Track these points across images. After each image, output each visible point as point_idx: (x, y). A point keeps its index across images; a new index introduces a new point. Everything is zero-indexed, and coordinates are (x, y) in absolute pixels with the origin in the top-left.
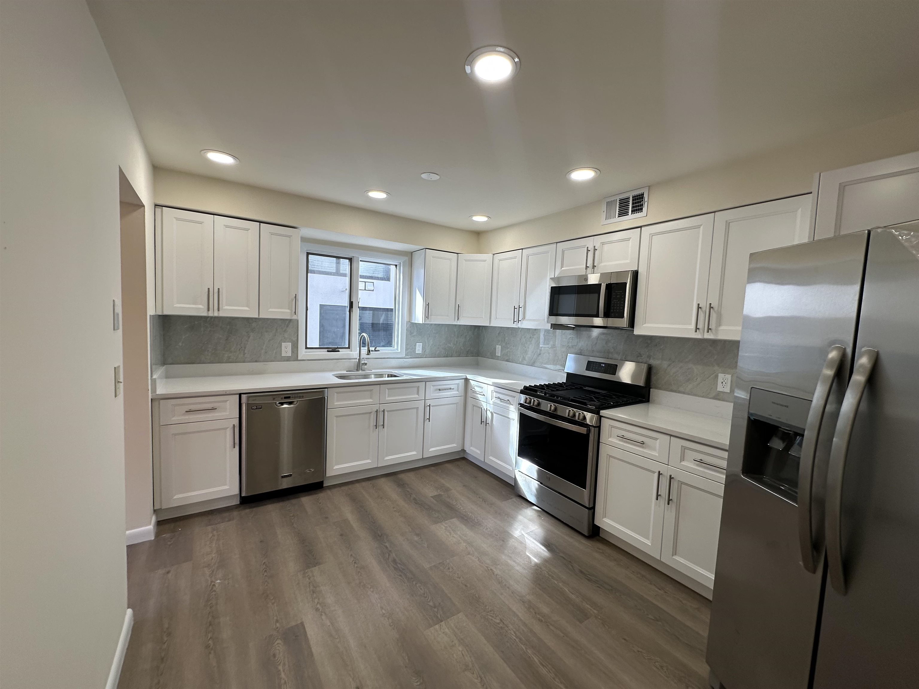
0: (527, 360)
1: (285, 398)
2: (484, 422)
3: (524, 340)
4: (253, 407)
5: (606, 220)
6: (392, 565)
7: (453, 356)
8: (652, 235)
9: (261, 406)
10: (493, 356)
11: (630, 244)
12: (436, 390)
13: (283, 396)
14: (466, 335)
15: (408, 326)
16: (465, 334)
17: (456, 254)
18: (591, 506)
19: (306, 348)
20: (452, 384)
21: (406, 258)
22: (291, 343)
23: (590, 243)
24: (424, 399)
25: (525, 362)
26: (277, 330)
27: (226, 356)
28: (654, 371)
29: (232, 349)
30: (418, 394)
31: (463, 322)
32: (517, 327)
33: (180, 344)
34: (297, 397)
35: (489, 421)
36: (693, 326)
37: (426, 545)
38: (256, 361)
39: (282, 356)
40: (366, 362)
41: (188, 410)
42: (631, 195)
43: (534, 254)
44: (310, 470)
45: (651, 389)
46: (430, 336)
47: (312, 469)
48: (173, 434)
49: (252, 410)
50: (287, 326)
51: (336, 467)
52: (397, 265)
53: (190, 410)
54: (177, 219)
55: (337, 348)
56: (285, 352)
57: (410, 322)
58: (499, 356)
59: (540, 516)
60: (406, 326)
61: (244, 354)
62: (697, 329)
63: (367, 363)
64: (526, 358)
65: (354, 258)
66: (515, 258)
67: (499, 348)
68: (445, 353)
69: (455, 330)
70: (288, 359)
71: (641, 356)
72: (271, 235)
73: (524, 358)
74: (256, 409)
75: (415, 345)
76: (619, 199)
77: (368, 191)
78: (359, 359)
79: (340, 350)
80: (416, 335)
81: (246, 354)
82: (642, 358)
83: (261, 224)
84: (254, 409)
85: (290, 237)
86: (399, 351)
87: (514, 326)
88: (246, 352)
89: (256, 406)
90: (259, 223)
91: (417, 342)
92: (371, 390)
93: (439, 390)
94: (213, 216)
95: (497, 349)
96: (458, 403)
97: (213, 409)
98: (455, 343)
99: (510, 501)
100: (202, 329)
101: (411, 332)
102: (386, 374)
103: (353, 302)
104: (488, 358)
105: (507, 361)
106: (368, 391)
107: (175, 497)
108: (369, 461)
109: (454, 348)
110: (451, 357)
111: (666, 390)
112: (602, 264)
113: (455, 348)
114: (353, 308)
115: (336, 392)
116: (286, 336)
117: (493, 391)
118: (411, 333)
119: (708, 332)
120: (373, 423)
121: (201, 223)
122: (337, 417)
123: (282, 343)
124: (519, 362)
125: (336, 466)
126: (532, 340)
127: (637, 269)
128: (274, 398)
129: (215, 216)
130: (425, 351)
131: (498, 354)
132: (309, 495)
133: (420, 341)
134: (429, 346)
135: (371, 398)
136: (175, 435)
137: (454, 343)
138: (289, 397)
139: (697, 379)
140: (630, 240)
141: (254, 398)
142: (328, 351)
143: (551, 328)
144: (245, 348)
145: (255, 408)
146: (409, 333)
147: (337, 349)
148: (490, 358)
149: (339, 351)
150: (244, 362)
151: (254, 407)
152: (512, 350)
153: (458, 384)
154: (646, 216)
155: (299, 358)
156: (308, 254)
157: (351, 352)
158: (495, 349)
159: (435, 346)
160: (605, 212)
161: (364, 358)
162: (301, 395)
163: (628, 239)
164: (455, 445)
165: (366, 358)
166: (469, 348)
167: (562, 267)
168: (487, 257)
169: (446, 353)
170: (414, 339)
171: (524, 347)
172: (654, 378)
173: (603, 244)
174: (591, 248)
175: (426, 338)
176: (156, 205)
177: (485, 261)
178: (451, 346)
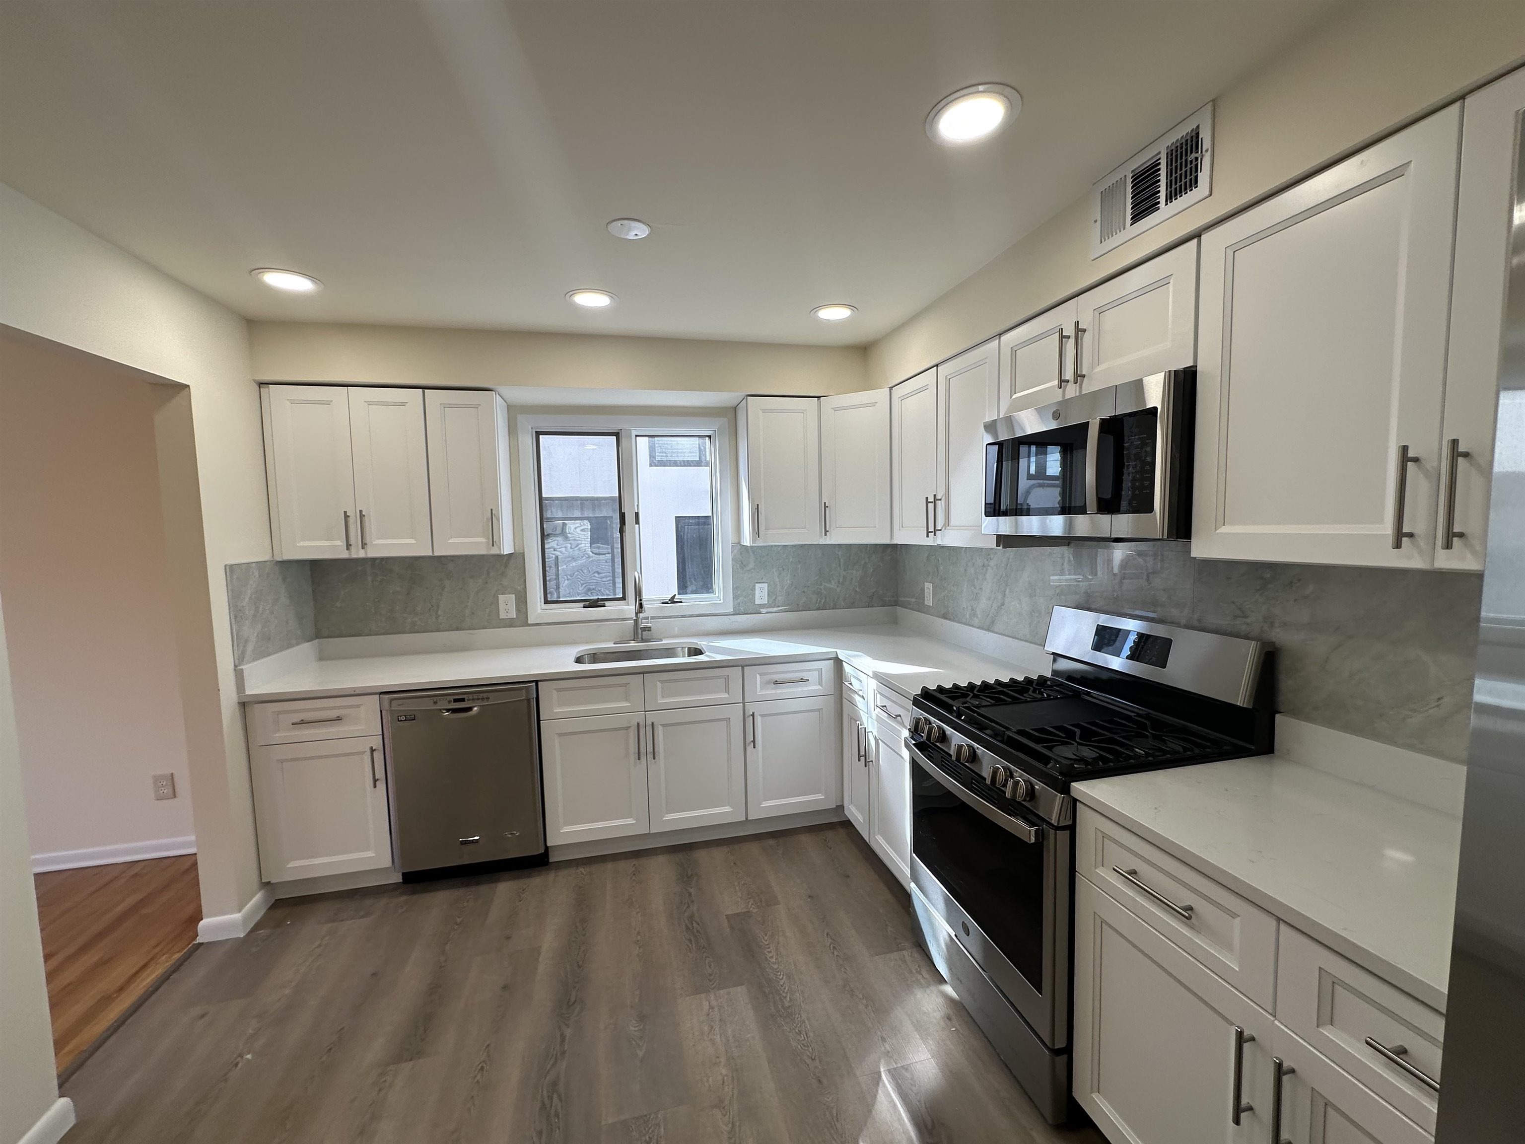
0: (979, 616)
1: (456, 701)
2: (863, 756)
3: (973, 572)
4: (399, 717)
5: (1101, 242)
6: (542, 1096)
7: (838, 607)
8: (1235, 249)
9: (414, 715)
10: (921, 607)
11: (1171, 289)
12: (768, 682)
13: (452, 698)
14: (865, 563)
15: (735, 552)
16: (863, 563)
17: (817, 399)
18: (1060, 1044)
19: (546, 602)
20: (810, 671)
21: (724, 421)
22: (514, 595)
23: (1064, 318)
24: (742, 701)
25: (976, 621)
26: (488, 573)
27: (409, 620)
28: (1285, 663)
29: (419, 609)
30: (727, 690)
31: (836, 538)
32: (936, 545)
33: (338, 604)
34: (478, 699)
35: (873, 757)
36: (1388, 528)
37: (640, 1054)
38: (457, 629)
39: (501, 619)
40: (649, 625)
41: (295, 721)
42: (1161, 150)
43: (959, 373)
44: (512, 834)
45: (1277, 716)
46: (783, 570)
47: (515, 832)
48: (278, 760)
49: (399, 722)
50: (506, 566)
51: (566, 829)
52: (710, 436)
53: (302, 720)
54: (293, 402)
55: (598, 600)
56: (505, 612)
57: (739, 543)
58: (929, 606)
59: (949, 1018)
60: (732, 552)
61: (437, 617)
62: (1400, 536)
63: (650, 627)
64: (978, 612)
65: (621, 432)
66: (924, 389)
67: (929, 587)
68: (820, 601)
69: (840, 553)
70: (510, 623)
71: (1246, 617)
72: (445, 407)
73: (974, 614)
74: (405, 720)
75: (753, 589)
76: (1132, 171)
77: (571, 293)
78: (636, 621)
79: (607, 603)
80: (755, 569)
81: (441, 618)
82: (1248, 620)
83: (426, 391)
84: (401, 721)
85: (477, 408)
86: (722, 601)
87: (930, 541)
88: (440, 613)
89: (405, 716)
90: (421, 390)
91: (756, 581)
92: (626, 685)
93: (776, 683)
94: (346, 388)
95: (926, 591)
96: (822, 709)
97: (339, 719)
98: (841, 580)
99: (895, 955)
100: (369, 578)
101: (742, 563)
102: (685, 647)
103: (624, 513)
104: (912, 609)
105: (945, 617)
106: (620, 685)
107: (289, 866)
108: (631, 821)
109: (838, 590)
110: (833, 609)
111: (1330, 722)
112: (1102, 367)
113: (841, 591)
114: (625, 524)
115: (555, 689)
116: (505, 582)
117: (876, 692)
118: (743, 566)
119: (1448, 546)
120: (633, 748)
121: (328, 403)
122: (561, 735)
123: (499, 596)
124: (964, 620)
125: (565, 827)
126: (987, 570)
127: (1192, 364)
128: (435, 700)
129: (349, 387)
130: (776, 598)
131: (929, 601)
132: (515, 878)
133: (762, 579)
134: (782, 588)
135: (627, 700)
136: (282, 761)
137: (839, 582)
138: (463, 700)
139: (1439, 699)
140: (1171, 281)
141: (400, 702)
142: (584, 607)
143: (998, 545)
144: (438, 606)
145: (403, 718)
146: (738, 565)
147: (599, 602)
148: (915, 610)
149: (604, 606)
150: (438, 630)
151: (401, 716)
152: (952, 593)
153: (820, 671)
154: (1210, 195)
155: (529, 622)
156: (538, 434)
157: (626, 607)
158: (923, 590)
159: (795, 588)
160: (1099, 222)
161: (648, 617)
162: (485, 695)
163: (1164, 282)
164: (820, 796)
165: (651, 617)
166: (874, 590)
167: (1013, 391)
168: (880, 395)
169: (823, 601)
170: (749, 576)
171: (973, 588)
172: (1287, 685)
173: (1100, 311)
174: (1069, 331)
175: (776, 574)
176: (261, 384)
177: (873, 404)
178: (832, 586)
